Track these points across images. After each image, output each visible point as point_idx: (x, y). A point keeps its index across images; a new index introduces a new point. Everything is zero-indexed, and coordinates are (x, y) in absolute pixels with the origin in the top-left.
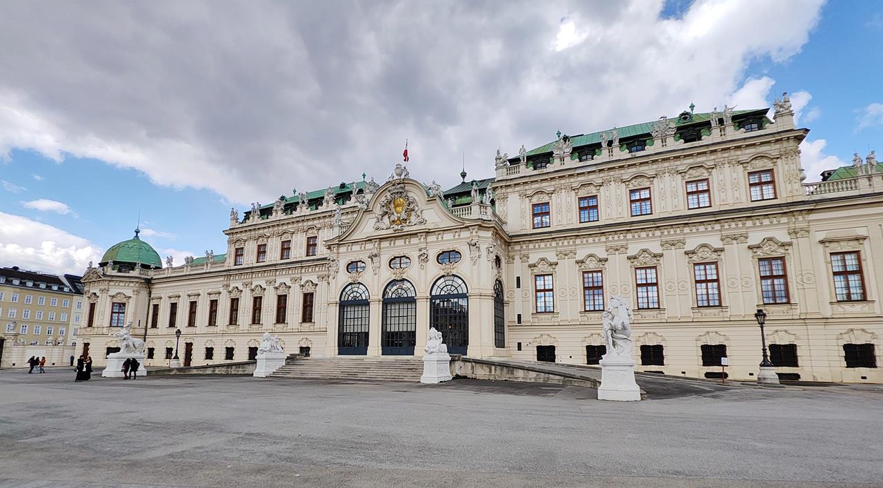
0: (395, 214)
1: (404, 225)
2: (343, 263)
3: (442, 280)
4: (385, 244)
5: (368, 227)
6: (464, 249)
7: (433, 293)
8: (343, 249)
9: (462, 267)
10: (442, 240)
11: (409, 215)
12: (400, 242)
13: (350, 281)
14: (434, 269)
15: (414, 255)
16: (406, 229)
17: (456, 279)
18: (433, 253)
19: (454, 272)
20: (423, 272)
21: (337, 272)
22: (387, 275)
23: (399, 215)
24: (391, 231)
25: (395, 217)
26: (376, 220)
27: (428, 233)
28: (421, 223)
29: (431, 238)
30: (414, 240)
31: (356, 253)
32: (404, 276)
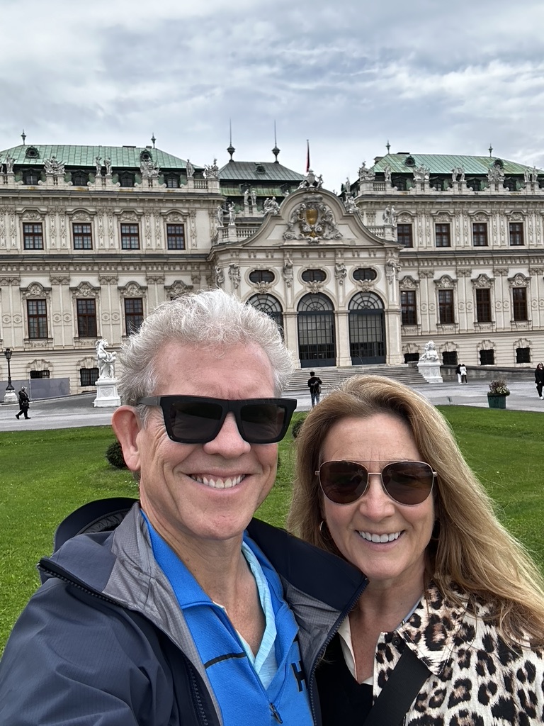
0: (307, 224)
1: (320, 237)
2: (244, 271)
3: (359, 296)
4: (298, 255)
5: (274, 235)
6: (379, 268)
7: (351, 308)
8: (244, 256)
9: (379, 285)
10: (359, 258)
11: (324, 227)
12: (313, 255)
13: (257, 291)
14: (351, 287)
15: (329, 269)
16: (322, 243)
17: (372, 296)
18: (350, 269)
19: (372, 289)
20: (341, 288)
21: (239, 281)
22: (300, 288)
23: (313, 226)
24: (305, 243)
25: (307, 228)
26: (285, 228)
27: (346, 249)
28: (338, 238)
29: (349, 255)
30: (329, 255)
31: (262, 262)
32: (321, 290)
